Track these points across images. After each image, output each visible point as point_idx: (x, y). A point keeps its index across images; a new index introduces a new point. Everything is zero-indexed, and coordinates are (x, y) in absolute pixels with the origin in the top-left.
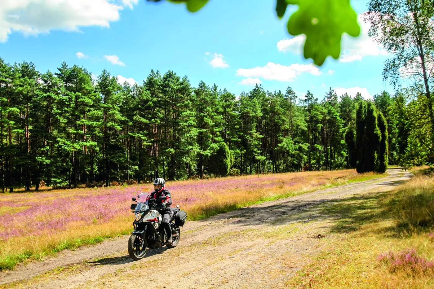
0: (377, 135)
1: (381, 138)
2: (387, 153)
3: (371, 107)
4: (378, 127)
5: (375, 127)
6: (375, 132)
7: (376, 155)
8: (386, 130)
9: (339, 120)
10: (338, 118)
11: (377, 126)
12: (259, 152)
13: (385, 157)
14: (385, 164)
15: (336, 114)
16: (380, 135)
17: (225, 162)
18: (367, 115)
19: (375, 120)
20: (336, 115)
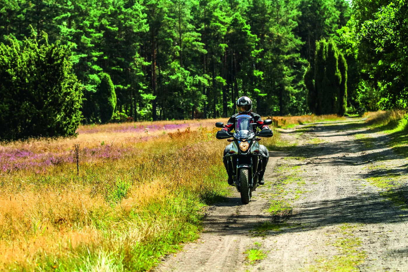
0: (337, 77)
1: (341, 80)
2: (345, 96)
3: (332, 48)
4: (339, 69)
5: (336, 69)
6: (336, 74)
7: (336, 98)
8: (346, 72)
9: (251, 37)
10: (249, 32)
11: (337, 68)
12: (145, 88)
13: (344, 100)
14: (344, 107)
15: (246, 26)
16: (341, 77)
17: (109, 102)
18: (328, 55)
19: (336, 62)
20: (246, 29)
